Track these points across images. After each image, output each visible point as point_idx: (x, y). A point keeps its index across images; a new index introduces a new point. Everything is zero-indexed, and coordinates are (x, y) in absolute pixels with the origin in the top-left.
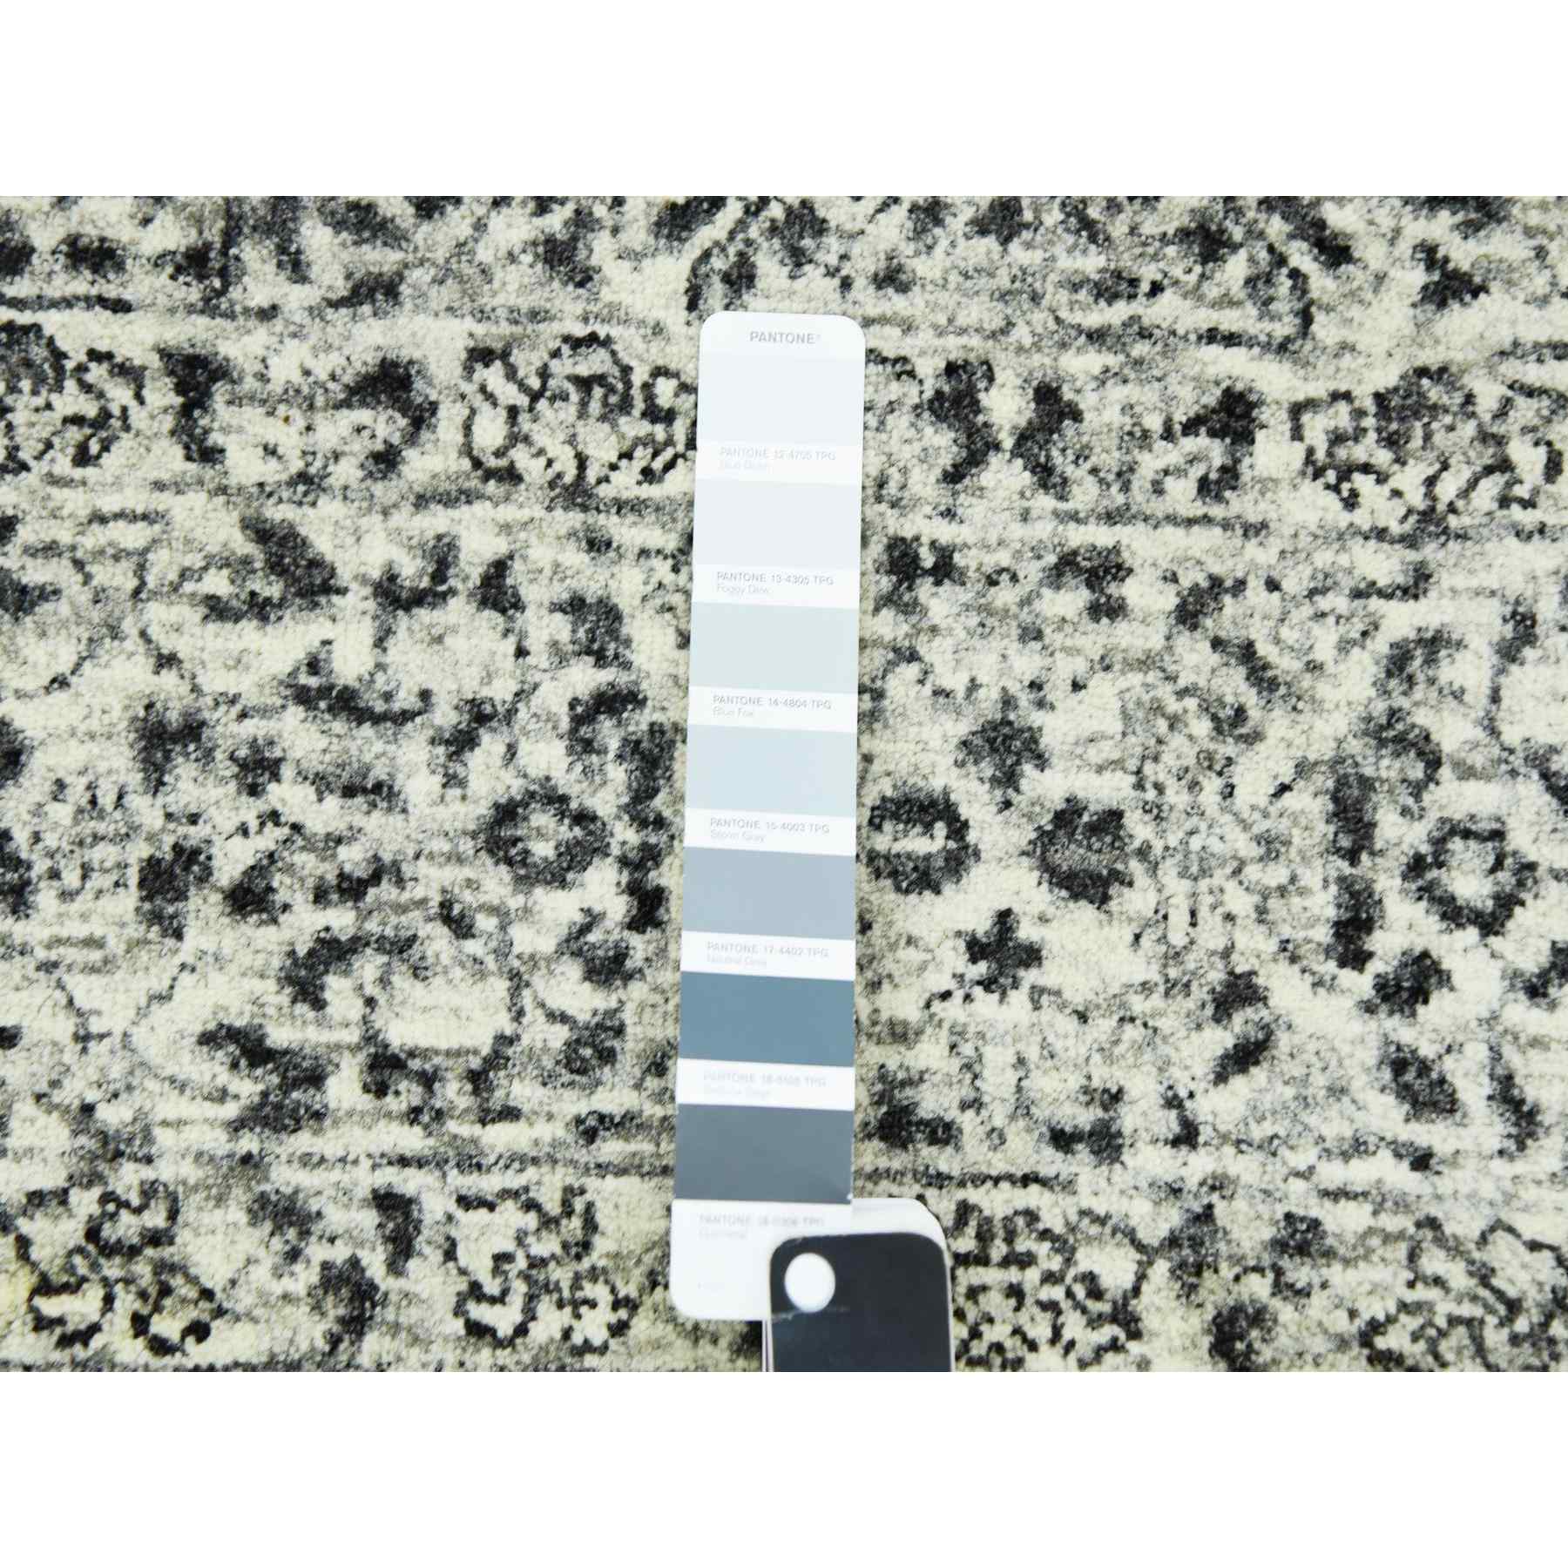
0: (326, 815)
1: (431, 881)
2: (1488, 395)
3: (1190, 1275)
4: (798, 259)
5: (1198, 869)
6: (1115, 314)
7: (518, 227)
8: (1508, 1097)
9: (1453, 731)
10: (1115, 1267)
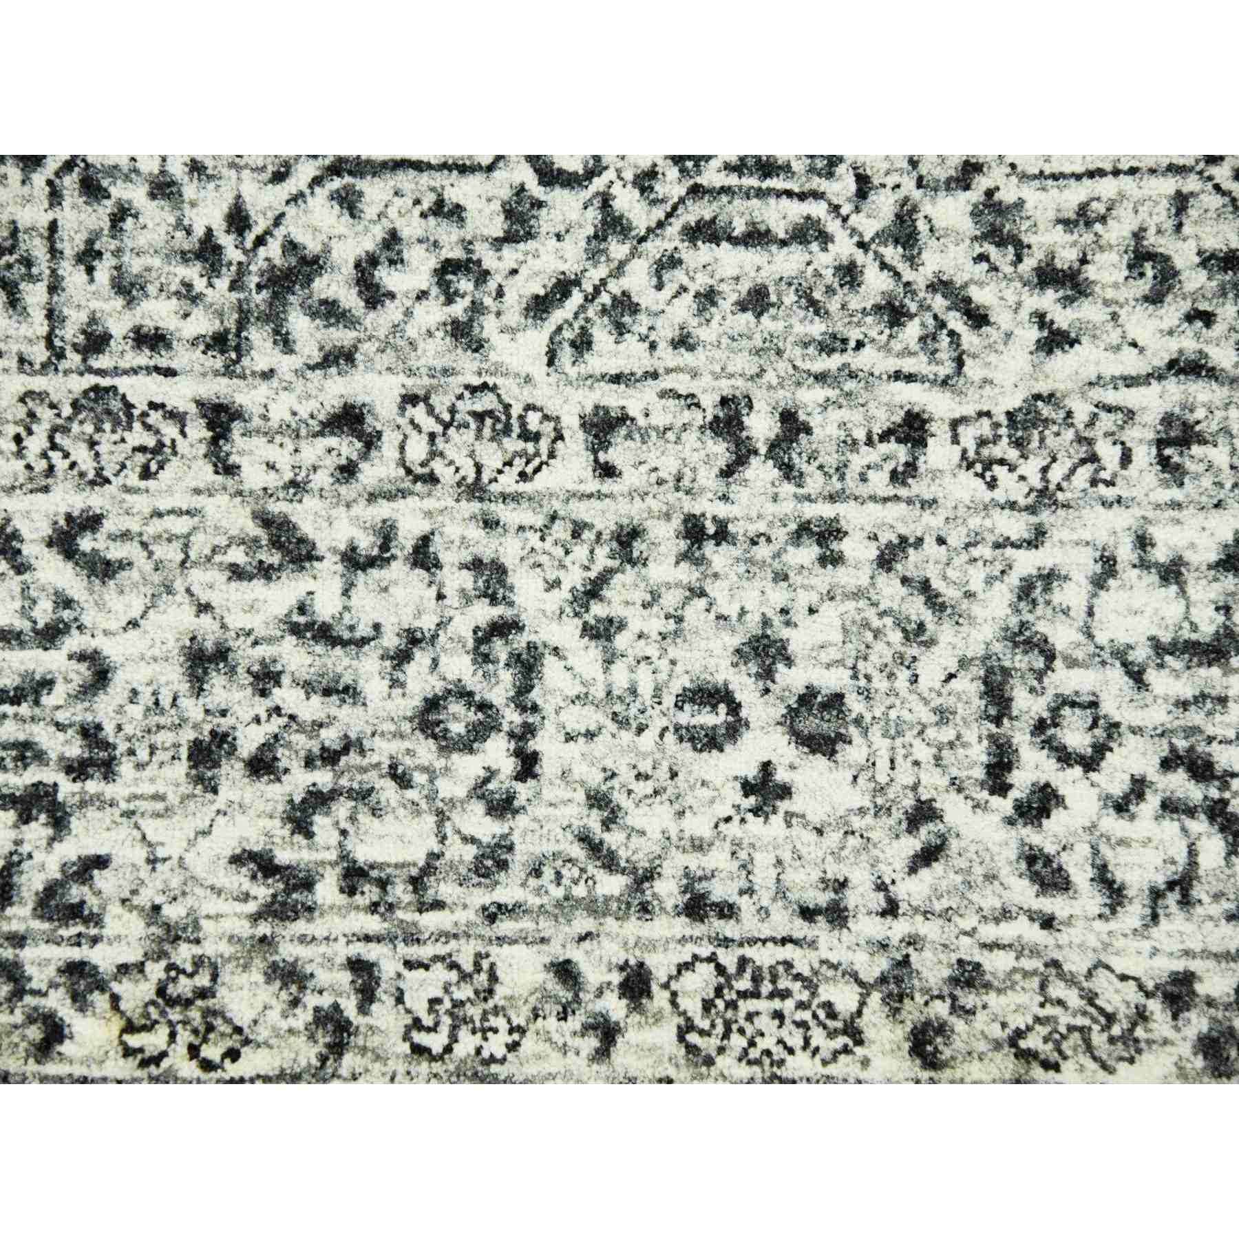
0: (311, 708)
1: (382, 750)
2: (1082, 412)
3: (895, 1001)
4: (621, 330)
5: (895, 732)
6: (833, 362)
7: (433, 313)
8: (1104, 879)
9: (1063, 636)
10: (845, 998)
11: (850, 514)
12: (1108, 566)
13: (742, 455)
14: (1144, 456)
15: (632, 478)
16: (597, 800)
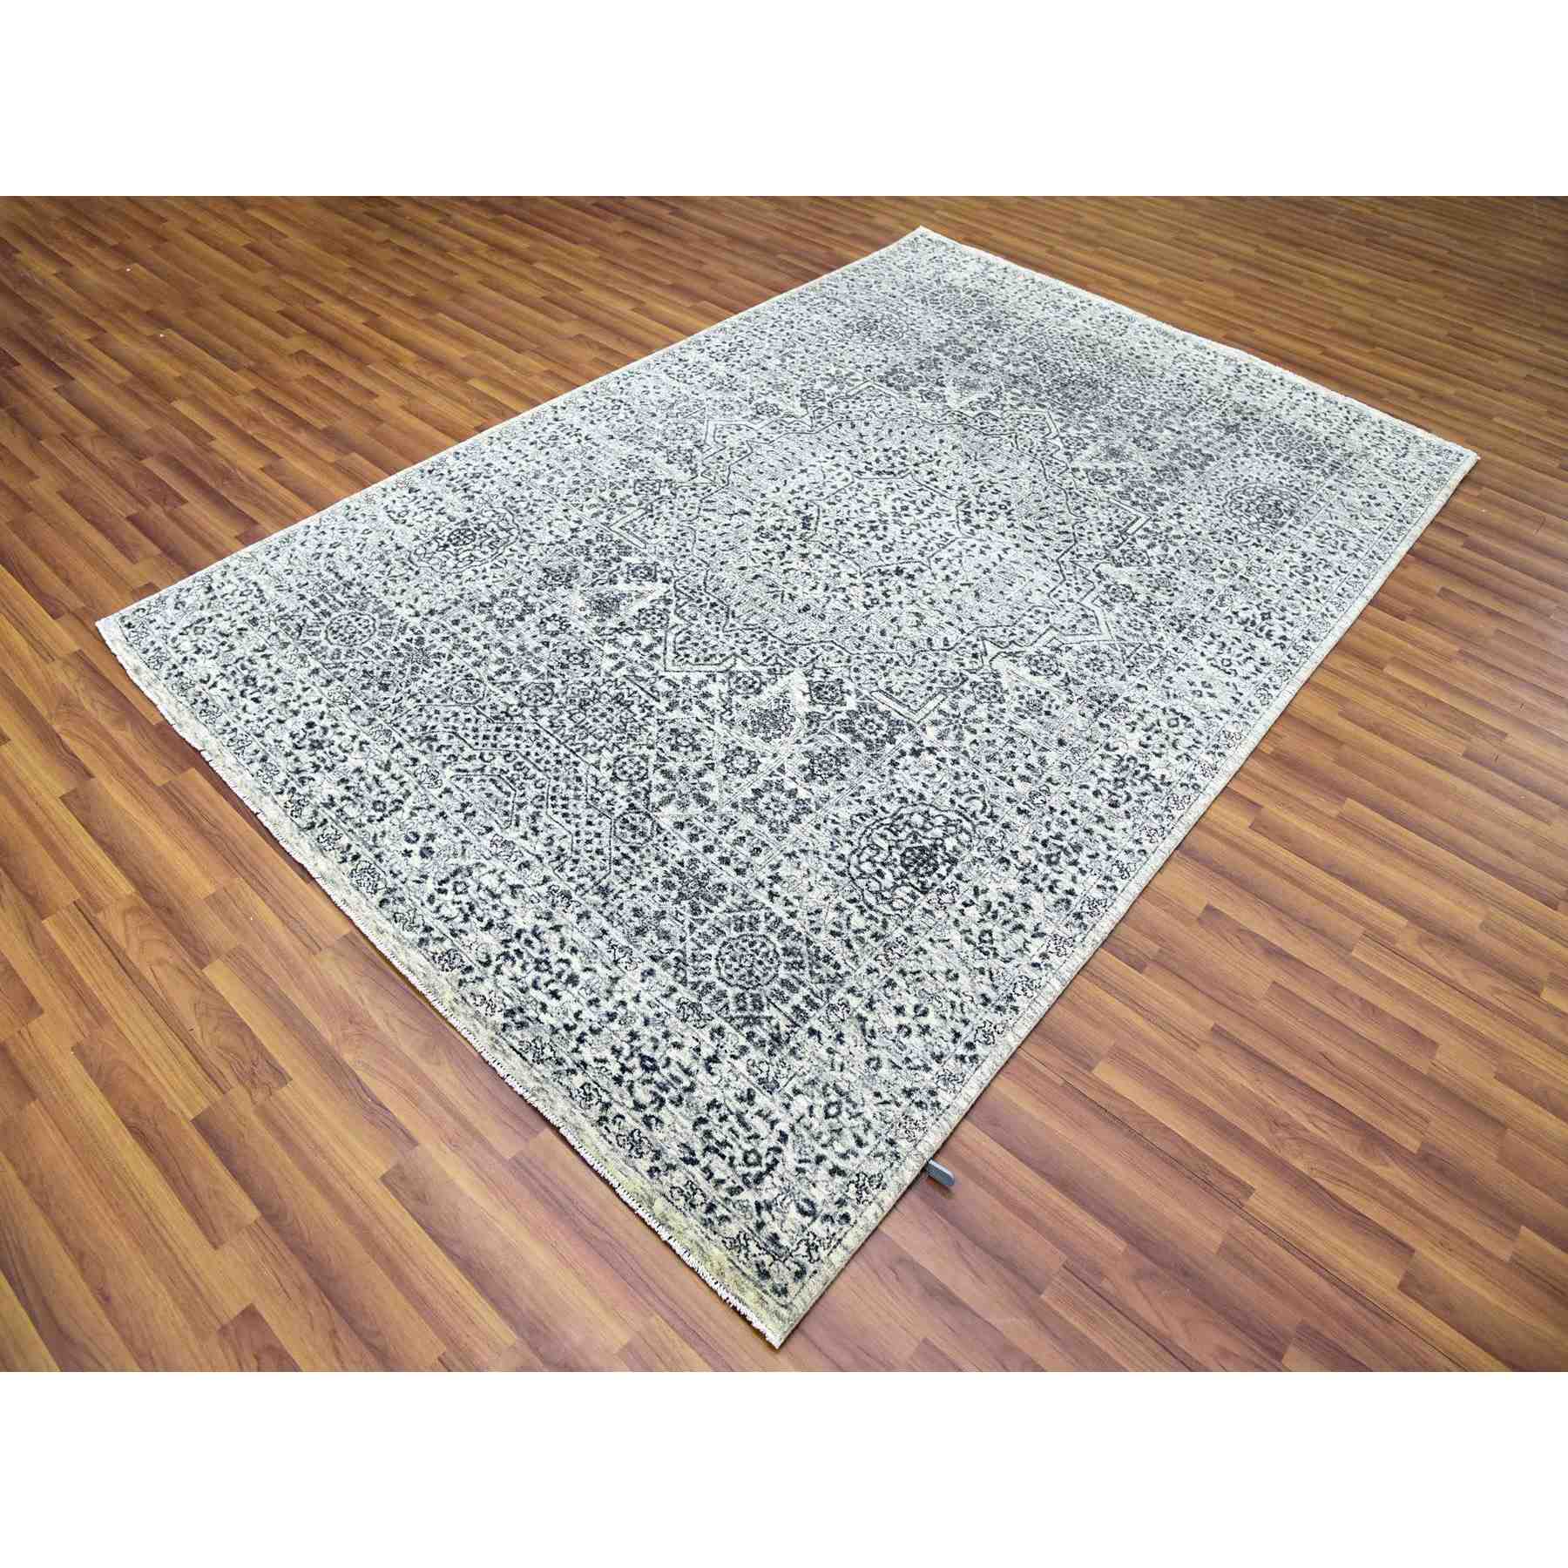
9: (475, 874)
10: (381, 885)
11: (466, 832)
13: (462, 811)
16: (384, 833)
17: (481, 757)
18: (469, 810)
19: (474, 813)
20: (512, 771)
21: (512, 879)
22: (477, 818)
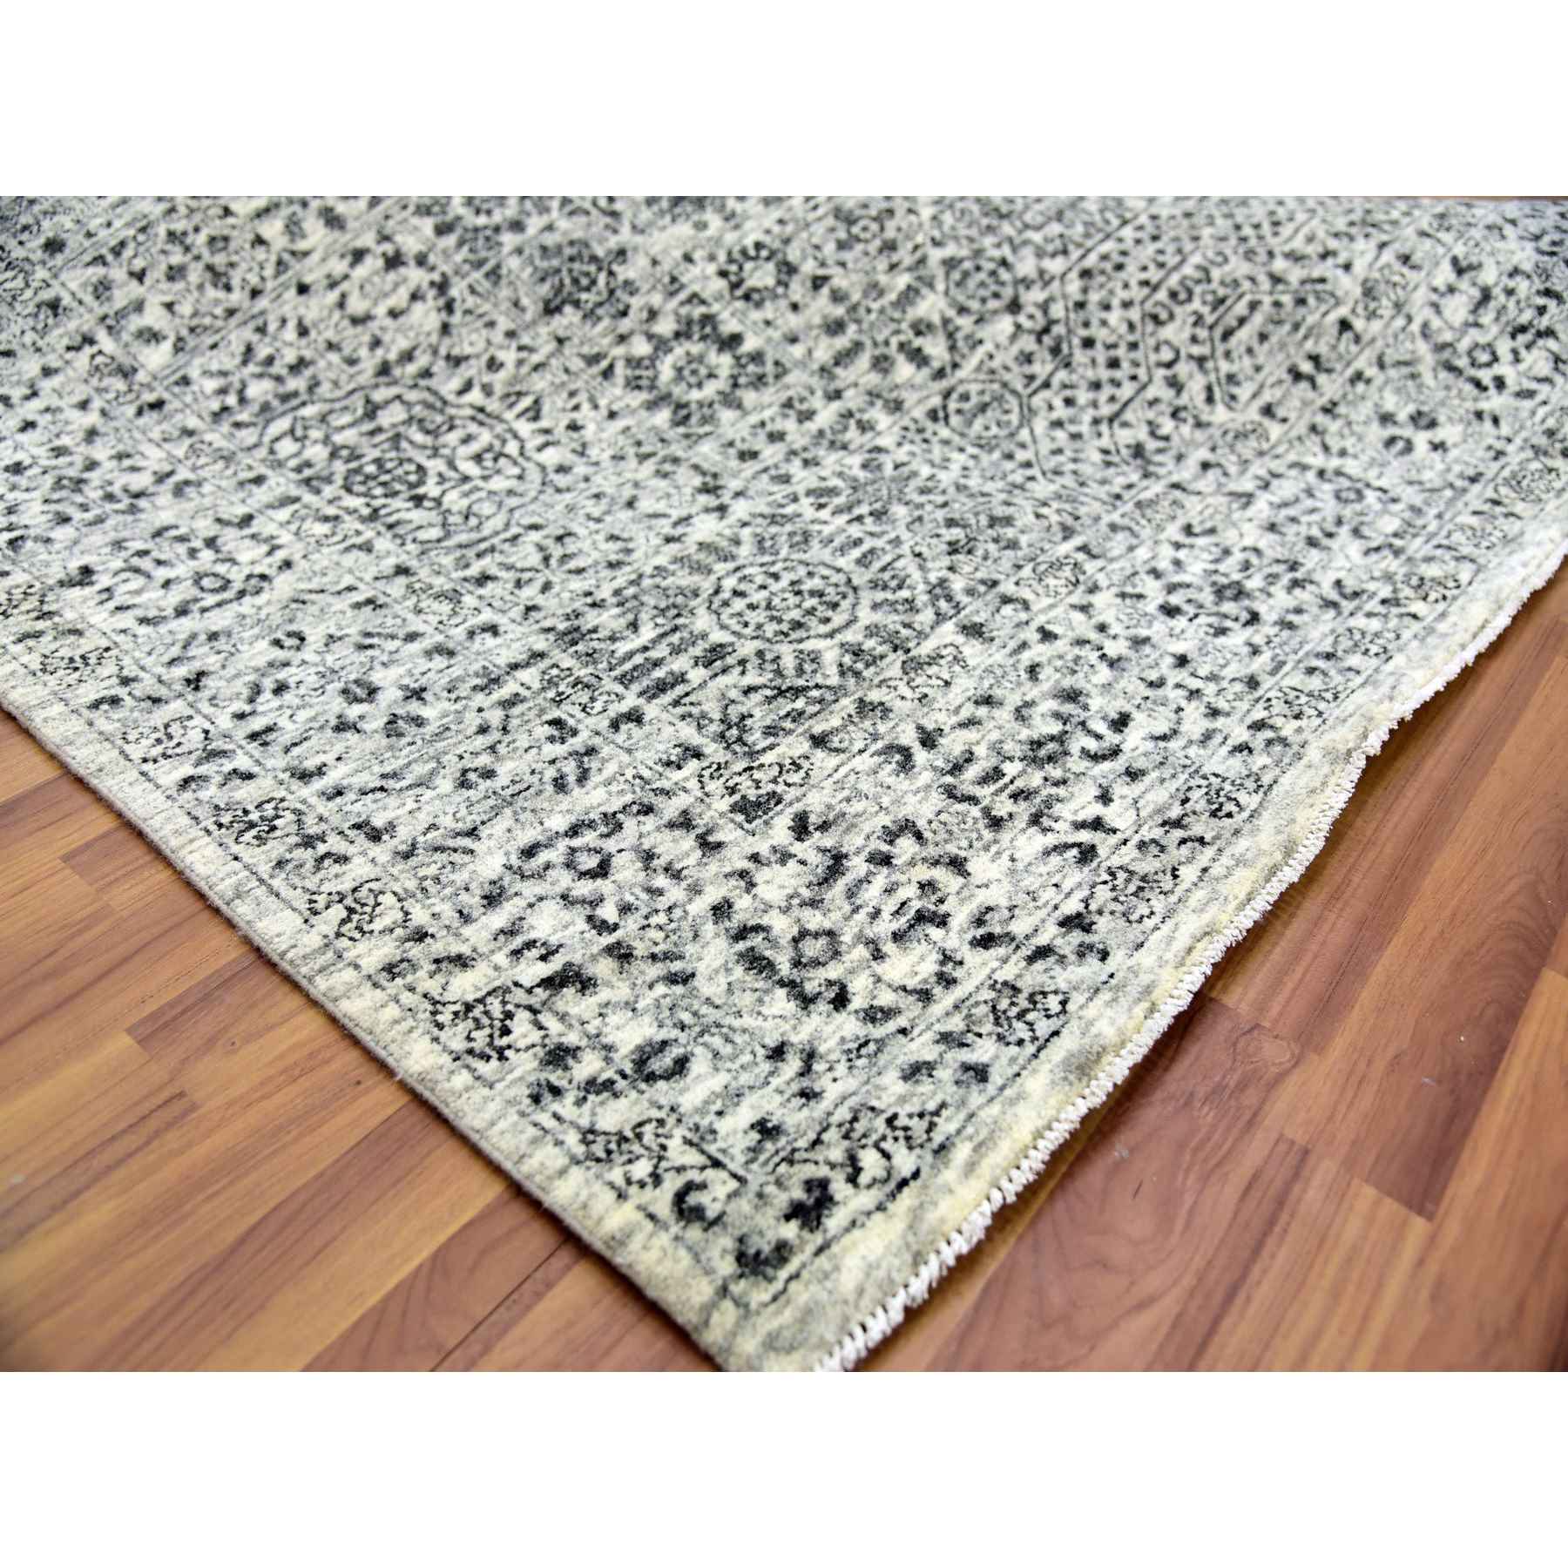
2: (1377, 275)
4: (1238, 384)
5: (1443, 403)
6: (1302, 331)
7: (1186, 429)
8: (1540, 380)
9: (1448, 336)
11: (1360, 364)
12: (1436, 307)
13: (1312, 381)
14: (1405, 270)
15: (1293, 416)
17: (1169, 365)
18: (1306, 367)
19: (1315, 359)
20: (1196, 305)
21: (1444, 275)
22: (1323, 349)
